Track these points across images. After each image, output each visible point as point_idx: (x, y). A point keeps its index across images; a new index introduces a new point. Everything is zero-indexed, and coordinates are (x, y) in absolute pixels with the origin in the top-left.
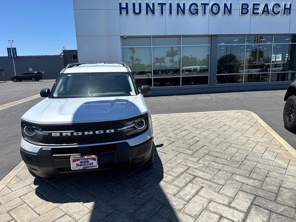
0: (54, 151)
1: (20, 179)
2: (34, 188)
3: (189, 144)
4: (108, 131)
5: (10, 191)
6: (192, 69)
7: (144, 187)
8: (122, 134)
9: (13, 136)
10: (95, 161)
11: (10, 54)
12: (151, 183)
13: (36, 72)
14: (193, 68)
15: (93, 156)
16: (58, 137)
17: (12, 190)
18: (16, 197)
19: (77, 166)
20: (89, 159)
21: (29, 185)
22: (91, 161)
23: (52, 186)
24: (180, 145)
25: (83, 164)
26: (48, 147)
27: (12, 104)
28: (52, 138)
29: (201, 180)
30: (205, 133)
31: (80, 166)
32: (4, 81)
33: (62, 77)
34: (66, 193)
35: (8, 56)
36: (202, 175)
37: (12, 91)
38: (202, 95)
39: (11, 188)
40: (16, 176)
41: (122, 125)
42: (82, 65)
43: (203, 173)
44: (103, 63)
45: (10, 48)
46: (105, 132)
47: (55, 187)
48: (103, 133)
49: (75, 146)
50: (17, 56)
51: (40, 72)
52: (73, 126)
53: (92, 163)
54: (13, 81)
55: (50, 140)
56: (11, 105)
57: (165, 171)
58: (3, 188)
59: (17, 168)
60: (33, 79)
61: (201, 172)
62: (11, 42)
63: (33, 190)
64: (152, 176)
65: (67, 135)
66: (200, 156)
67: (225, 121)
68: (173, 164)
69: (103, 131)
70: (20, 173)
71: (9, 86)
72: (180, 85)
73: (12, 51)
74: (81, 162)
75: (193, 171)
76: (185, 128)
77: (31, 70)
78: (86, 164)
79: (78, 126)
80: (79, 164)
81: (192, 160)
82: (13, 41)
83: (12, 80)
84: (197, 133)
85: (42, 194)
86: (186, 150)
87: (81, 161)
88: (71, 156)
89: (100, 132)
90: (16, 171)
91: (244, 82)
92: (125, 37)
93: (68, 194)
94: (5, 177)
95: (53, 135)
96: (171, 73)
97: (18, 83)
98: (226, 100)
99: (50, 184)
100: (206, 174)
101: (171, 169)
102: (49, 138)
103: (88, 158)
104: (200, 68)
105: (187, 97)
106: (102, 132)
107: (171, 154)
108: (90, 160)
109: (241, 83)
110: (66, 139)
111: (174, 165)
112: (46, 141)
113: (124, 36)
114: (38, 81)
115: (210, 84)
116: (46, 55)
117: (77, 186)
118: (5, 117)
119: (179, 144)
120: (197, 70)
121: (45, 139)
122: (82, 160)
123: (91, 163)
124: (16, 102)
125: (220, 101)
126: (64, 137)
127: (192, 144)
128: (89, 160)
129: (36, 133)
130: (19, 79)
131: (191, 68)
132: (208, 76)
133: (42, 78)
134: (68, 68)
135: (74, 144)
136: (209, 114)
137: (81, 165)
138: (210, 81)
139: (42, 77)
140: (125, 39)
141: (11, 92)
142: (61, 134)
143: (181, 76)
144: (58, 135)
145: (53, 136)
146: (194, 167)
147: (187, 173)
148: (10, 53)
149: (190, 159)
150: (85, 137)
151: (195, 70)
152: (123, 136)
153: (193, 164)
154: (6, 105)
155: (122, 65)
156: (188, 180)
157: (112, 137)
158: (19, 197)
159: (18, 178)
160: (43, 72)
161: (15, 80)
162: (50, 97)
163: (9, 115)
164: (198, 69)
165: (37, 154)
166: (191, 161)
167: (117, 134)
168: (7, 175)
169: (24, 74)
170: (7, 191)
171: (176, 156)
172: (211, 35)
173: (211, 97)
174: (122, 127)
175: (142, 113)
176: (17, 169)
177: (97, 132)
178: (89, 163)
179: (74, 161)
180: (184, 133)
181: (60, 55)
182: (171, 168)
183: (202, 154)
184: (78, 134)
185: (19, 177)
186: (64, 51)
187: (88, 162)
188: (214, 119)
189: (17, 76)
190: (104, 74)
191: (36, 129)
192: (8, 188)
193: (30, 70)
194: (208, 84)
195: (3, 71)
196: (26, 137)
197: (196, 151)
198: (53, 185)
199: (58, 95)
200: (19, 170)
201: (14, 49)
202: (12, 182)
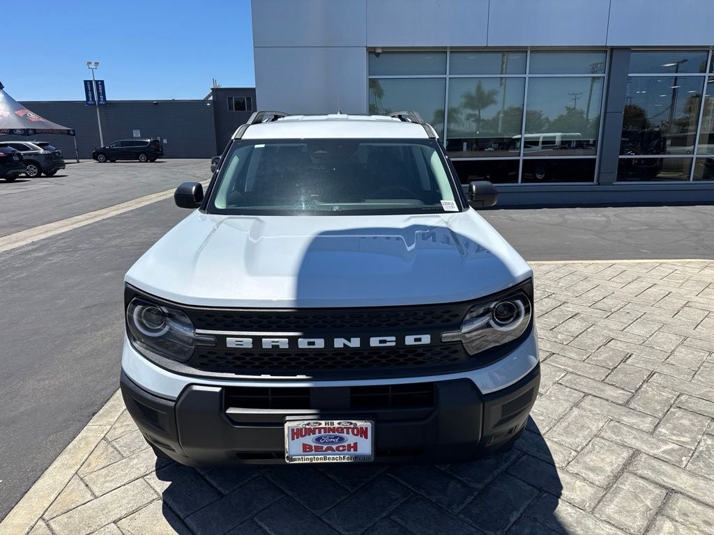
0: (232, 396)
1: (118, 451)
2: (156, 488)
3: (604, 364)
4: (410, 340)
5: (89, 497)
6: (541, 140)
7: (509, 520)
8: (456, 352)
9: (95, 305)
10: (366, 437)
11: (90, 95)
12: (525, 506)
13: (149, 140)
14: (544, 138)
15: (360, 424)
16: (245, 352)
17: (93, 494)
18: (104, 521)
19: (304, 450)
20: (345, 430)
21: (143, 477)
22: (351, 439)
23: (212, 486)
24: (573, 367)
25: (325, 447)
26: (211, 383)
27: (96, 217)
28: (226, 354)
29: (695, 506)
30: (638, 330)
31: (313, 452)
32: (76, 161)
33: (237, 150)
34: (256, 519)
35: (85, 100)
36: (690, 487)
37: (93, 185)
38: (578, 209)
39: (90, 485)
40: (104, 438)
41: (456, 320)
42: (286, 118)
43: (692, 481)
44: (339, 113)
45: (91, 82)
46: (400, 340)
47: (219, 493)
48: (394, 344)
49: (300, 382)
50: (107, 100)
51: (158, 141)
52: (295, 317)
53: (356, 444)
54: (97, 160)
55: (218, 357)
56: (91, 218)
57: (558, 459)
58: (67, 481)
59: (109, 412)
60: (143, 157)
61: (683, 475)
62: (92, 66)
63: (155, 496)
64: (520, 479)
65: (278, 346)
66: (656, 411)
67: (683, 291)
68: (577, 437)
69: (393, 338)
70: (115, 429)
71: (89, 172)
72: (517, 182)
73: (94, 88)
74: (318, 440)
75: (653, 469)
76: (571, 309)
77: (137, 134)
78: (334, 447)
79: (314, 317)
80: (313, 444)
81: (635, 424)
82: (98, 63)
83: (95, 157)
84: (613, 327)
85: (182, 516)
86: (600, 385)
87: (317, 435)
88: (288, 418)
89: (385, 342)
90: (104, 421)
91: (694, 180)
92: (379, 51)
93: (263, 526)
94: (74, 442)
95: (231, 343)
96: (495, 149)
97: (109, 165)
98: (652, 227)
99: (206, 480)
100: (702, 483)
101: (574, 453)
102: (215, 353)
103: (342, 429)
104: (562, 137)
105: (538, 215)
106: (391, 341)
107: (558, 399)
108: (348, 433)
109: (686, 180)
110: (270, 359)
111: (580, 440)
112: (205, 360)
113: (375, 48)
114: (153, 161)
115: (598, 181)
116: (173, 100)
117: (287, 495)
118: (76, 250)
119: (570, 362)
120: (554, 142)
121: (203, 356)
122: (323, 433)
123: (349, 445)
124: (104, 211)
125: (632, 228)
126: (267, 353)
127: (611, 365)
128: (345, 435)
129: (170, 329)
130: (109, 156)
131: (539, 138)
132: (595, 159)
133: (163, 155)
134: (253, 124)
135: (299, 377)
136: (624, 268)
137: (318, 449)
138: (599, 173)
139: (162, 152)
140: (378, 55)
141: (92, 187)
142: (257, 340)
143: (521, 158)
144: (248, 343)
145: (228, 346)
146: (652, 452)
147: (635, 474)
148: (90, 92)
149: (624, 418)
150: (333, 354)
151: (548, 143)
152: (456, 359)
153: (643, 441)
154: (80, 217)
155: (399, 120)
156: (648, 503)
157: (420, 359)
158: (115, 522)
159: (111, 449)
160: (165, 141)
161: (102, 157)
162: (204, 209)
163: (86, 246)
164: (558, 140)
165: (176, 401)
166: (631, 427)
167: (438, 349)
168: (80, 436)
169: (123, 144)
170: (78, 493)
171: (576, 405)
172: (613, 49)
173: (604, 216)
174: (458, 327)
175: (519, 277)
176: (106, 416)
177: (374, 342)
178: (346, 444)
179: (297, 433)
180: (575, 326)
181: (206, 101)
182: (576, 451)
183: (659, 402)
184: (313, 343)
185: (114, 443)
186: (216, 91)
187: (341, 439)
188: (645, 284)
189: (105, 148)
190: (361, 144)
191: (170, 316)
192: (83, 485)
193: (134, 135)
194: (593, 181)
195: (74, 135)
196: (141, 341)
197: (636, 391)
198: (214, 483)
199: (229, 203)
200: (112, 417)
201: (99, 83)
202: (95, 463)
